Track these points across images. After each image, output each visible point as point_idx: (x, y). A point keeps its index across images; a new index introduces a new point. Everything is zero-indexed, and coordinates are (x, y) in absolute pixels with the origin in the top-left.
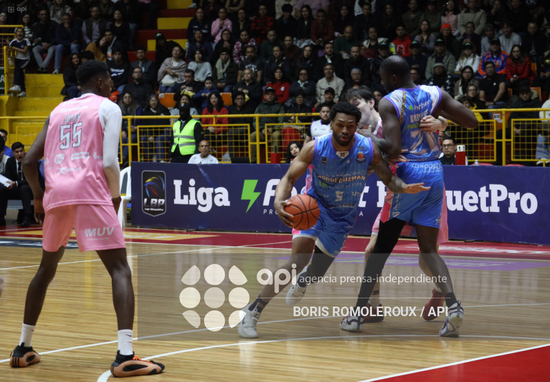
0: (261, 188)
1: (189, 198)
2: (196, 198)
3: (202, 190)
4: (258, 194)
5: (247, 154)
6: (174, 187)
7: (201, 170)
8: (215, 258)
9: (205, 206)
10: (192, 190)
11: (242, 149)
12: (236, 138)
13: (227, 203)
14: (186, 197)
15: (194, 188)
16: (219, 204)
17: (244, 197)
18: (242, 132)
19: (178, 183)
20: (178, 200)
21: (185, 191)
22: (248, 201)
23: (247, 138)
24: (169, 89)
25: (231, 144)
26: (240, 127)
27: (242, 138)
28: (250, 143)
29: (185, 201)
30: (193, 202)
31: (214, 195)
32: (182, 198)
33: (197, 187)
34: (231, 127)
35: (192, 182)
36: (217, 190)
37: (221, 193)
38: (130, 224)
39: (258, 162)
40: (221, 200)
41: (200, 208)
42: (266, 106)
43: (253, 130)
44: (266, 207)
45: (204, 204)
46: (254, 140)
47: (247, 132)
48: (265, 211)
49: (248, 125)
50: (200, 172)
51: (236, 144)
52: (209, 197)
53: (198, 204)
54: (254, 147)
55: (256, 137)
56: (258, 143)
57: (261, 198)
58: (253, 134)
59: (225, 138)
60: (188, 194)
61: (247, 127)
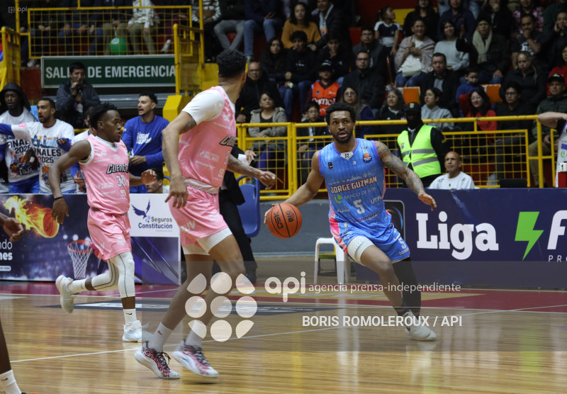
0: (544, 225)
1: (439, 240)
2: (449, 240)
3: (457, 228)
4: (540, 232)
5: (525, 175)
6: (416, 222)
7: (455, 198)
8: (478, 328)
9: (461, 251)
10: (443, 228)
11: (517, 167)
12: (508, 150)
13: (494, 247)
14: (434, 238)
15: (446, 225)
16: (482, 247)
17: (519, 237)
18: (516, 142)
19: (422, 218)
20: (422, 243)
21: (432, 229)
22: (526, 243)
23: (524, 150)
24: (410, 81)
25: (500, 159)
26: (514, 134)
27: (517, 150)
28: (528, 158)
29: (433, 244)
30: (445, 245)
31: (475, 234)
32: (429, 239)
33: (450, 224)
34: (501, 134)
35: (443, 216)
36: (480, 227)
37: (485, 232)
38: (355, 278)
39: (541, 186)
40: (485, 242)
41: (455, 254)
42: (552, 103)
43: (532, 139)
44: (551, 252)
45: (460, 248)
46: (535, 153)
47: (523, 142)
48: (551, 257)
49: (526, 131)
50: (454, 200)
51: (508, 159)
52: (468, 237)
53: (452, 247)
54: (535, 163)
55: (537, 149)
56: (540, 158)
57: (544, 239)
58: (533, 145)
59: (492, 150)
60: (438, 233)
61: (524, 134)
